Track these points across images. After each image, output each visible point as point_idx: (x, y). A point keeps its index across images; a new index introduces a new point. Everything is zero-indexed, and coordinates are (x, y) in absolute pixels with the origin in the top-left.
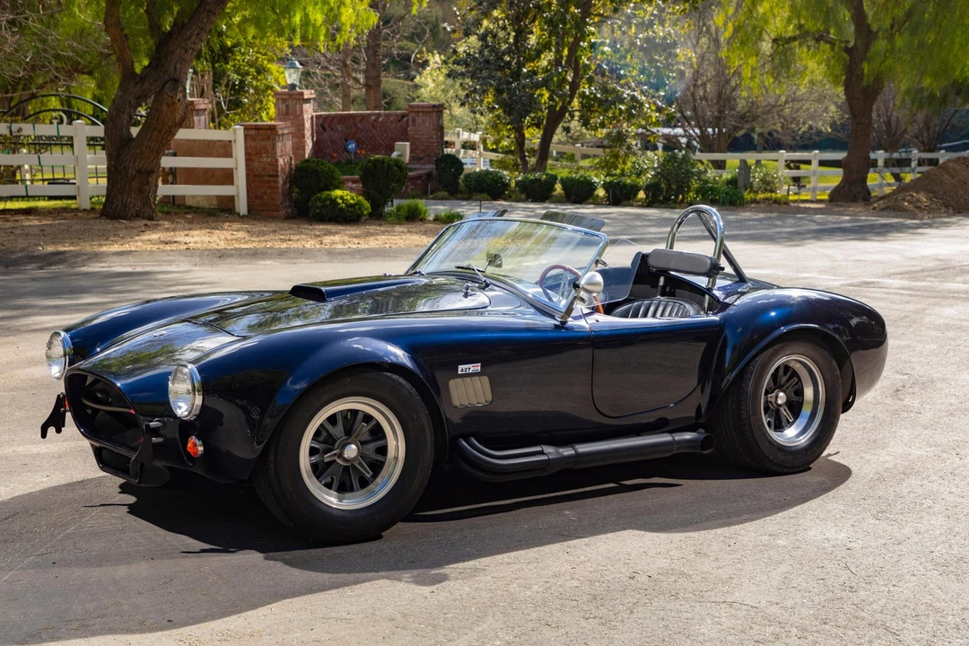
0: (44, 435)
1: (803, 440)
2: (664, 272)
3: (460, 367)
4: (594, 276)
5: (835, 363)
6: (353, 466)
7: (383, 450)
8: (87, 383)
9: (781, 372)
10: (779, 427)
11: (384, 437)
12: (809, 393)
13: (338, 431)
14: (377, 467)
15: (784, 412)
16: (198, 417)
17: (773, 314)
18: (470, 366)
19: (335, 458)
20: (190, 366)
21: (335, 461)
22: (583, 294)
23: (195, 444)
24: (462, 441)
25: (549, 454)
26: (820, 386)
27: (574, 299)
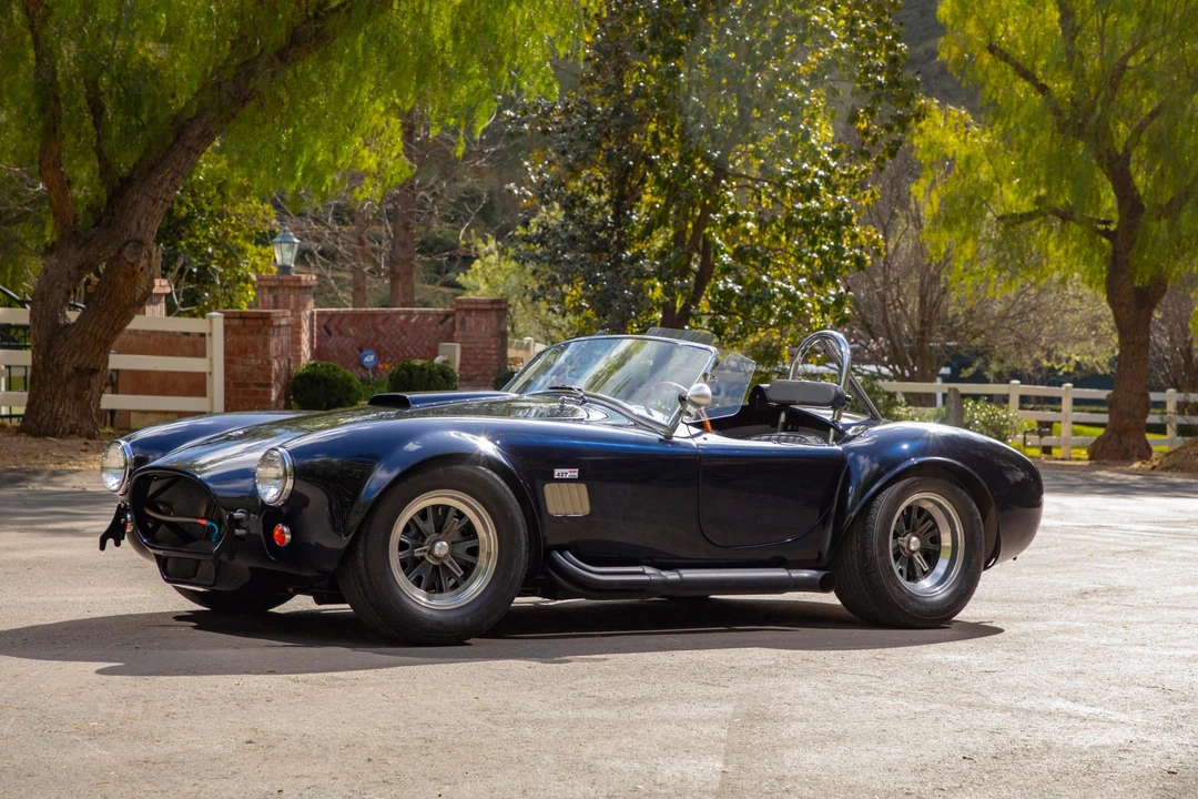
0: (102, 547)
1: (941, 593)
2: (784, 406)
3: (557, 471)
4: (702, 388)
5: (974, 506)
6: (443, 564)
7: (474, 551)
8: (150, 493)
9: (914, 515)
10: (912, 577)
11: (475, 536)
12: (946, 540)
13: (428, 526)
14: (468, 570)
15: (918, 559)
16: (287, 502)
17: (905, 447)
18: (567, 470)
19: (425, 554)
20: (281, 450)
21: (423, 558)
22: (690, 408)
23: (283, 532)
24: (555, 553)
25: (651, 574)
26: (958, 529)
27: (679, 414)
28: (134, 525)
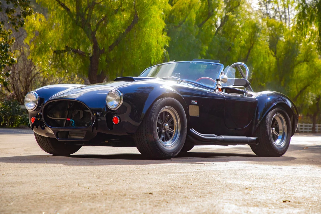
0: (33, 128)
15: (276, 134)
16: (119, 109)
17: (269, 99)
18: (195, 101)
23: (118, 119)
24: (190, 129)
25: (216, 137)
26: (285, 125)
27: (217, 85)
28: (44, 121)
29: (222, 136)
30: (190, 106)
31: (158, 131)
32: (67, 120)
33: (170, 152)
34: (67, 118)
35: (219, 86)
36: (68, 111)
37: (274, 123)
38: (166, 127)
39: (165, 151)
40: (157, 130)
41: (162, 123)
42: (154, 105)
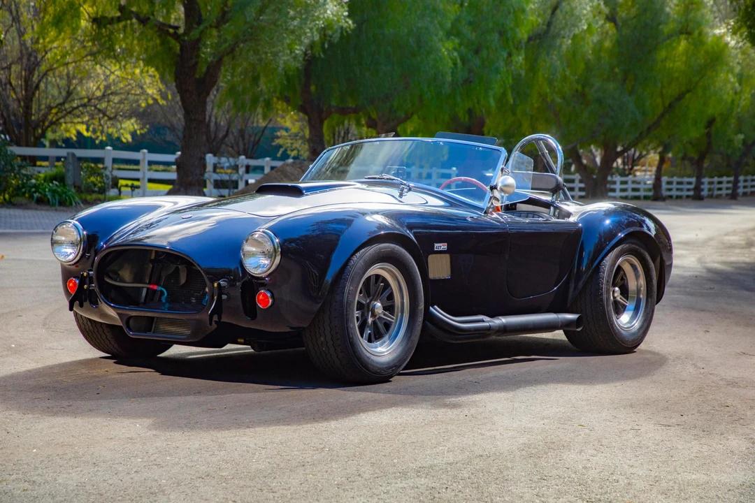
0: (71, 308)
4: (508, 180)
15: (622, 301)
16: (272, 274)
18: (441, 244)
22: (497, 195)
23: (267, 297)
24: (431, 308)
25: (488, 322)
26: (642, 281)
27: (490, 199)
28: (97, 290)
29: (500, 318)
30: (431, 258)
31: (358, 321)
32: (148, 289)
33: (385, 366)
34: (150, 283)
35: (497, 202)
36: (151, 266)
37: (619, 278)
38: (376, 310)
39: (373, 366)
40: (357, 317)
41: (368, 301)
42: (350, 264)
